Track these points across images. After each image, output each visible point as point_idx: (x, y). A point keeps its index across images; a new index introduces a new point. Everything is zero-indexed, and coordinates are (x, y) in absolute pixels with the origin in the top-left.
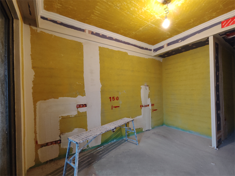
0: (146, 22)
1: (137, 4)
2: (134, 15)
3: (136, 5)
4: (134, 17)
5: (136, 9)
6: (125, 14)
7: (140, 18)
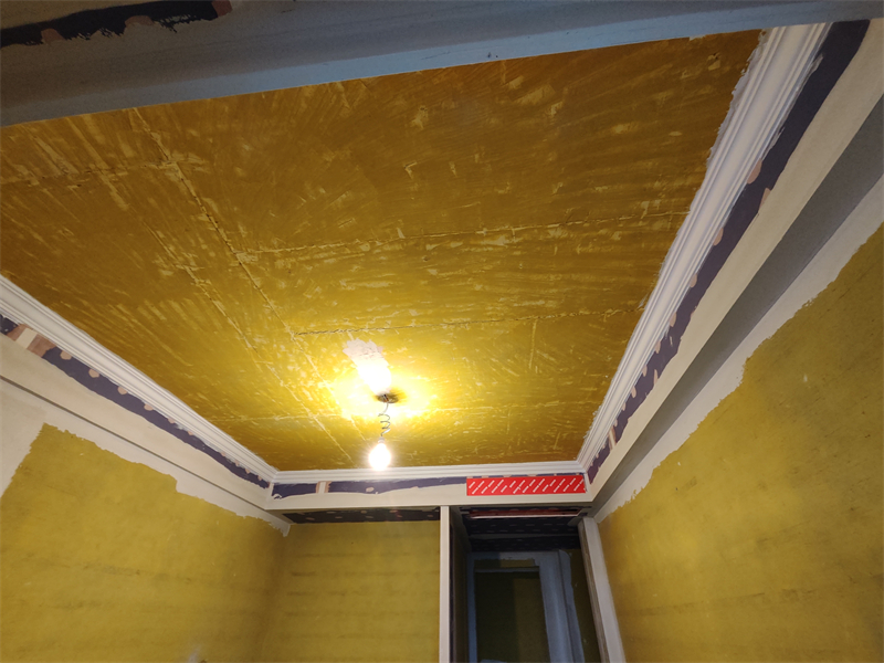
0: (308, 410)
1: (315, 368)
2: (286, 382)
3: (312, 367)
4: (282, 384)
5: (304, 374)
6: (258, 366)
7: (298, 397)
